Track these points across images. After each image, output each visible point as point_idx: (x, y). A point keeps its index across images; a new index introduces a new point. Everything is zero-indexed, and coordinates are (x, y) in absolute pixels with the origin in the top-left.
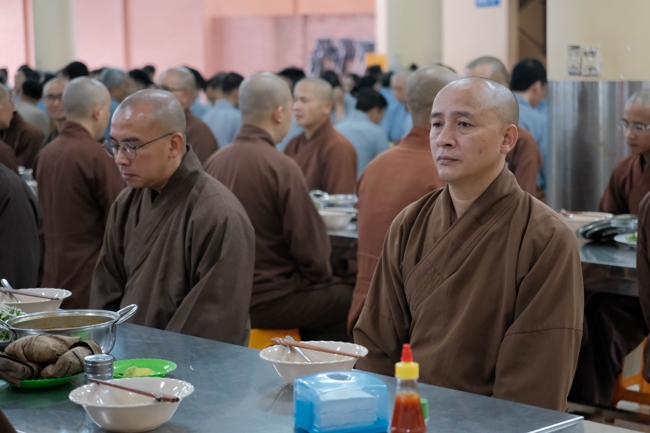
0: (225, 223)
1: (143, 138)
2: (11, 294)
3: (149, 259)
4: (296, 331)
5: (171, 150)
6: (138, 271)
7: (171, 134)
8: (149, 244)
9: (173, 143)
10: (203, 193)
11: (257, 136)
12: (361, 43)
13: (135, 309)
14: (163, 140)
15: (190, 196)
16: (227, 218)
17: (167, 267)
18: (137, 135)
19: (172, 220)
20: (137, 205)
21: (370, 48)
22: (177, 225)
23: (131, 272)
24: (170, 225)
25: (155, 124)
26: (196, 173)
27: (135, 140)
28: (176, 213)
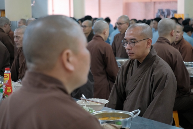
0: (167, 76)
1: (138, 39)
2: (86, 100)
3: (136, 88)
4: (177, 111)
5: (147, 45)
6: (131, 93)
7: (148, 39)
8: (137, 82)
9: (148, 42)
10: (158, 64)
11: (164, 41)
12: (172, 10)
13: (139, 112)
14: (145, 40)
15: (153, 65)
16: (167, 74)
17: (144, 92)
18: (135, 38)
19: (146, 74)
20: (132, 67)
21: (175, 12)
22: (148, 76)
23: (129, 93)
24: (145, 76)
25: (142, 34)
26: (155, 56)
27: (134, 39)
28: (147, 71)
